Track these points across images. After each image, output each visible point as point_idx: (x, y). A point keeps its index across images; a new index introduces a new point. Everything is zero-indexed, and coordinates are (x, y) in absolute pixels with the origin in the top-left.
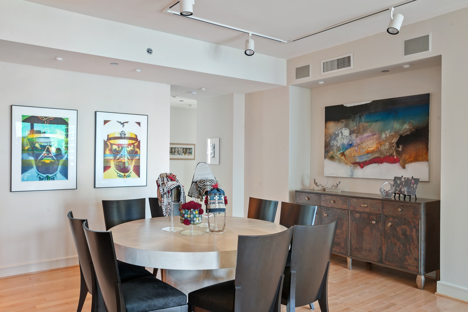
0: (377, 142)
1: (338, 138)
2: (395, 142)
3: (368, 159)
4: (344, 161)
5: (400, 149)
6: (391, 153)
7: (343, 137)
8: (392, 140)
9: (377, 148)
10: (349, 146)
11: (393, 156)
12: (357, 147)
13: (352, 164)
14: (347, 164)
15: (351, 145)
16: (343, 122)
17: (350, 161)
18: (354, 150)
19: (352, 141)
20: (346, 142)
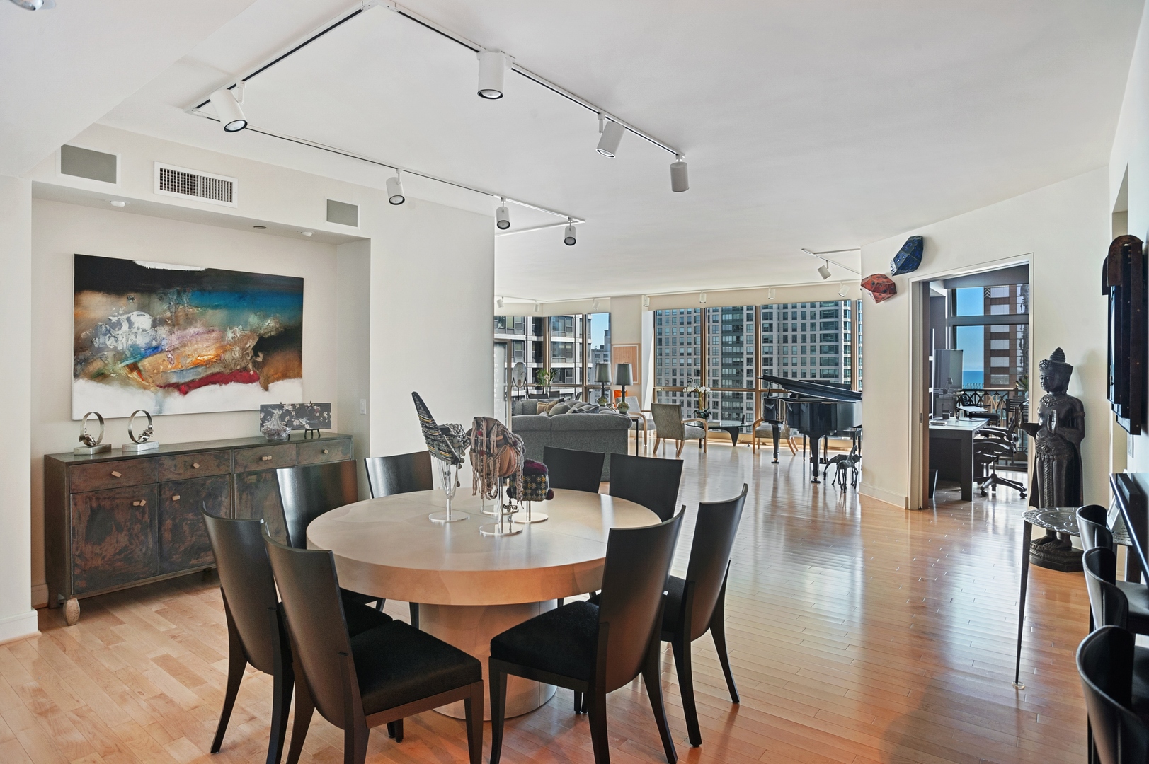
0: (218, 345)
1: (120, 332)
2: (252, 347)
3: (199, 377)
4: (138, 382)
5: (260, 359)
6: (243, 365)
7: (135, 330)
8: (247, 344)
9: (216, 357)
10: (150, 350)
11: (249, 371)
12: (172, 352)
13: (158, 388)
14: (145, 388)
15: (156, 350)
16: (132, 299)
17: (153, 382)
18: (164, 360)
19: (159, 340)
20: (142, 341)
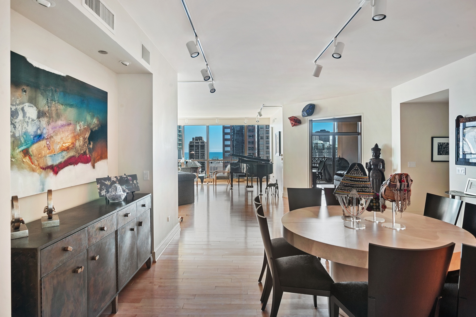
0: (72, 135)
1: (17, 120)
2: (88, 137)
3: (63, 160)
4: (29, 165)
5: (91, 146)
6: (84, 151)
7: (27, 120)
8: (85, 135)
9: (72, 144)
10: (36, 138)
11: (87, 155)
12: (49, 140)
13: (42, 170)
14: (33, 170)
15: (39, 137)
16: (25, 91)
17: (39, 165)
18: (45, 146)
19: (42, 129)
20: (31, 130)
